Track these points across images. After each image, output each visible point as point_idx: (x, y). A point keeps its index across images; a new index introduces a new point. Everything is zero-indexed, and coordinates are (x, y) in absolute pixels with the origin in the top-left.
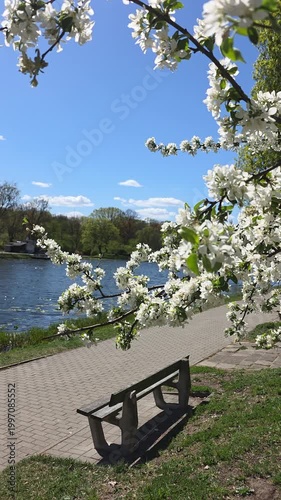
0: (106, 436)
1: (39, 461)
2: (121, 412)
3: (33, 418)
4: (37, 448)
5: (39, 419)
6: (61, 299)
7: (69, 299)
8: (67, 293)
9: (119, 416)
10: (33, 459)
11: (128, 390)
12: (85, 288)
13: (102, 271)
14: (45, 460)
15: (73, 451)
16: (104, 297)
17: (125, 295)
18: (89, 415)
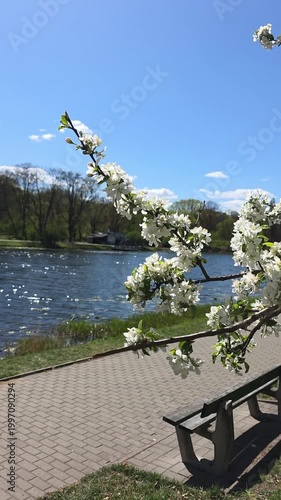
0: (195, 447)
1: (121, 471)
2: (214, 424)
3: (114, 418)
4: (118, 455)
5: (120, 420)
6: (130, 281)
7: (146, 282)
8: (141, 270)
9: (212, 428)
10: (114, 468)
11: (223, 400)
12: (174, 262)
13: (205, 232)
14: (127, 471)
15: (158, 463)
16: (208, 279)
17: (250, 278)
18: (177, 424)
